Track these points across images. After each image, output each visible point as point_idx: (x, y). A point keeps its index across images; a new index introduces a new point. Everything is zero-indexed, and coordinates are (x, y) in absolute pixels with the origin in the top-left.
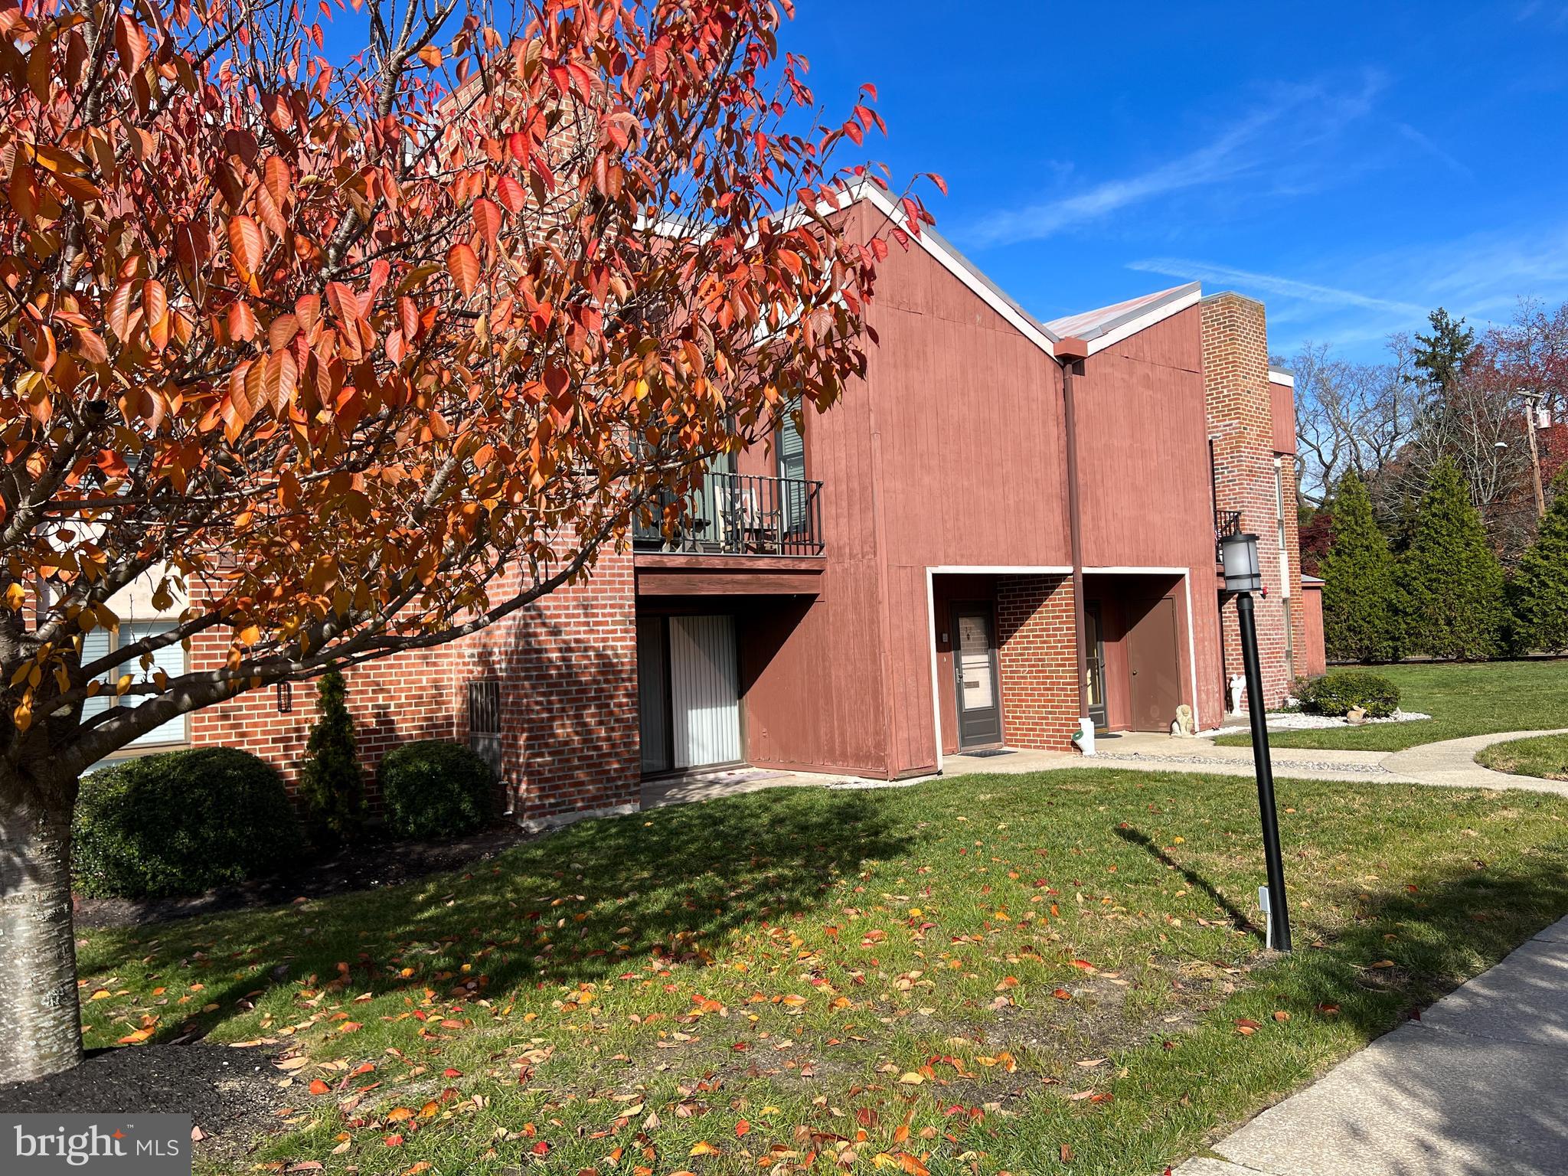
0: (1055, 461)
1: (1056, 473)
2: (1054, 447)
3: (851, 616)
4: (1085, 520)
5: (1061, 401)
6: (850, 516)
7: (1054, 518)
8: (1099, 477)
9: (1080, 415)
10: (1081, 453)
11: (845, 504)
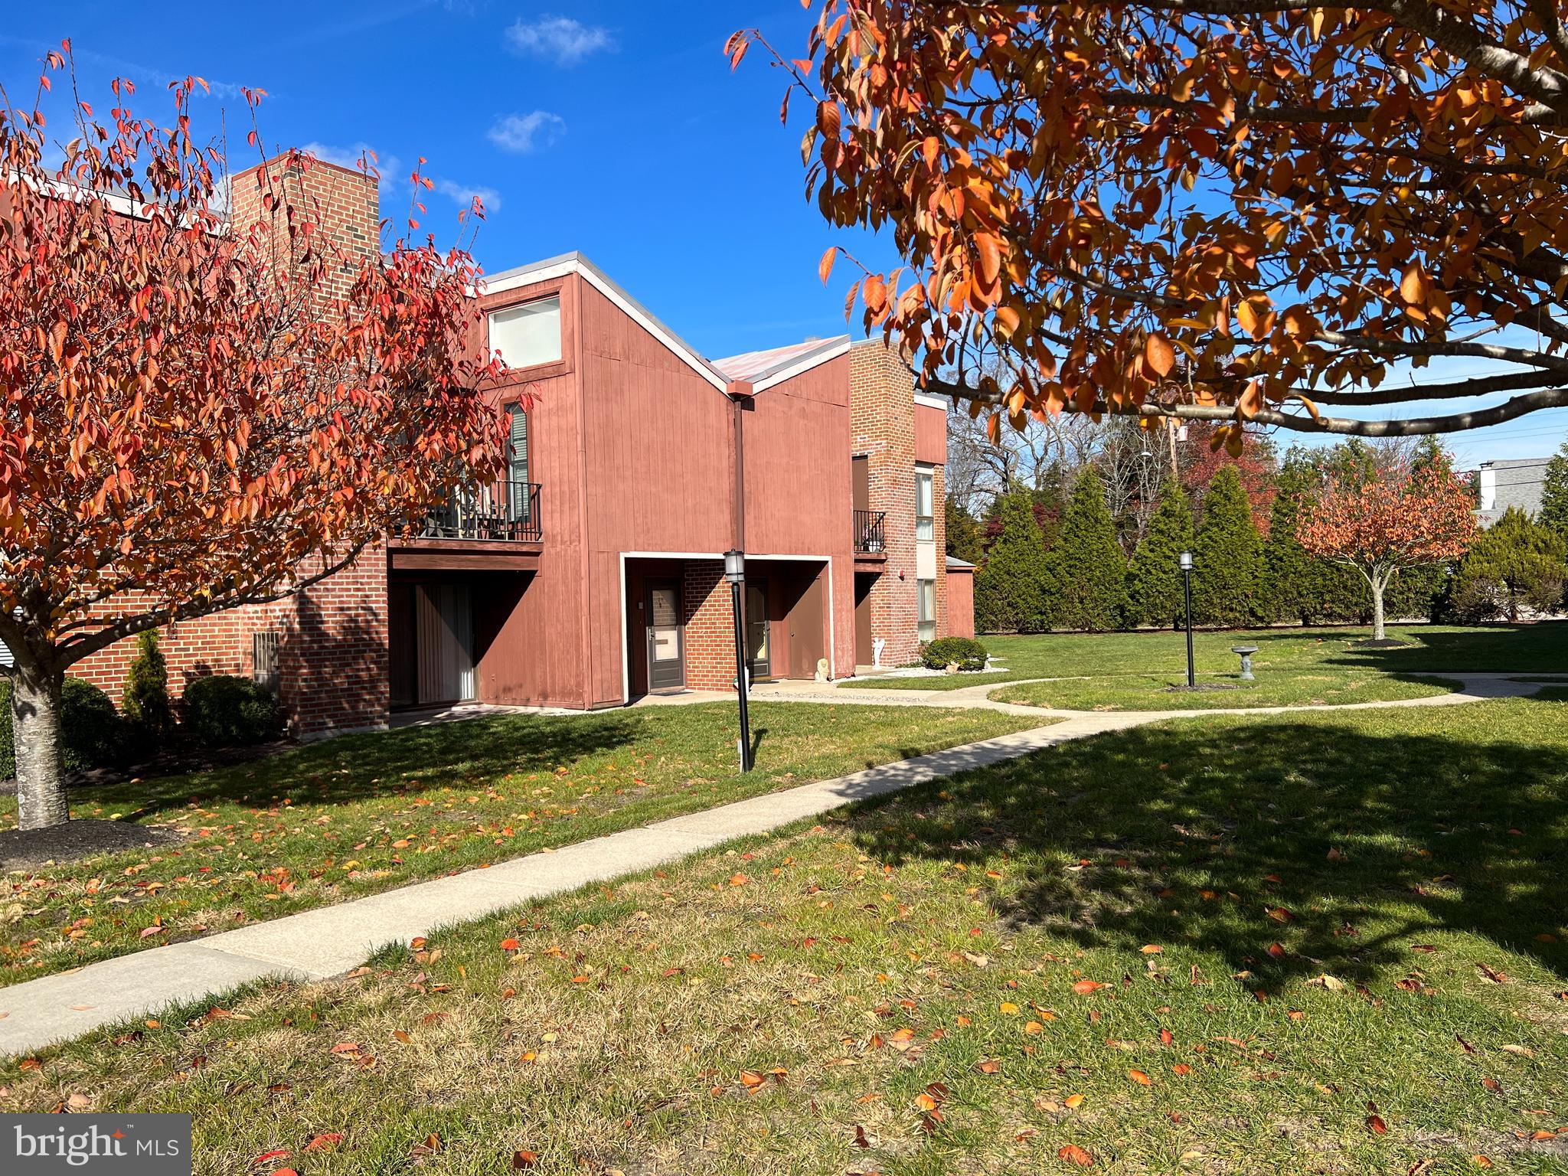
0: (726, 475)
1: (726, 484)
2: (725, 463)
3: (561, 588)
4: (749, 518)
5: (732, 429)
6: (562, 512)
7: (723, 518)
8: (761, 487)
9: (747, 438)
10: (747, 467)
11: (558, 503)
